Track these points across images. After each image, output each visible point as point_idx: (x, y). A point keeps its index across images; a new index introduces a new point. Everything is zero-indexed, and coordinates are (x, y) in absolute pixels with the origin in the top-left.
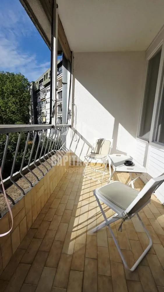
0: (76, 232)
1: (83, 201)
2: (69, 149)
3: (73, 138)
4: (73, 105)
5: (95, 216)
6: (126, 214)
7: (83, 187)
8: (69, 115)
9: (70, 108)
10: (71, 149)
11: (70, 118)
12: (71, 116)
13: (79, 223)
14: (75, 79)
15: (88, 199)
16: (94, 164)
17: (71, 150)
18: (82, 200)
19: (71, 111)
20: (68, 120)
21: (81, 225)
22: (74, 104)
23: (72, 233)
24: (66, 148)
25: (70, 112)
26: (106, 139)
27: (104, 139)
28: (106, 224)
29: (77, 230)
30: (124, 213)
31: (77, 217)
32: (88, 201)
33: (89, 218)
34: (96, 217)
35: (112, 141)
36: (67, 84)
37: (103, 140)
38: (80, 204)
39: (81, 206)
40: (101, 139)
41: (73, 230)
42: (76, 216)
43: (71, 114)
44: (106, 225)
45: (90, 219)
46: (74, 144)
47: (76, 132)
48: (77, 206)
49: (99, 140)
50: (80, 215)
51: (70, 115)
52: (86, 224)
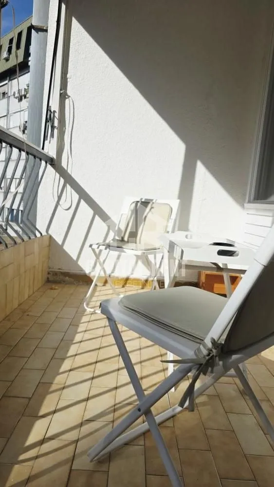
0: (30, 463)
1: (72, 372)
2: (44, 233)
3: (59, 198)
4: (63, 96)
5: (109, 413)
6: (210, 345)
7: (78, 338)
8: (49, 124)
9: (55, 106)
10: (50, 232)
11: (52, 136)
12: (56, 131)
13: (49, 435)
14: (73, 18)
15: (93, 367)
16: (122, 283)
17: (51, 237)
18: (70, 370)
19: (57, 115)
20: (47, 142)
21: (53, 441)
22: (66, 94)
23: (16, 466)
24: (35, 227)
25: (54, 116)
26: (159, 201)
27: (152, 200)
28: (139, 410)
29: (37, 457)
30: (205, 346)
31: (43, 416)
32: (90, 371)
33: (85, 418)
34: (112, 414)
35: (175, 204)
36: (46, 31)
37: (149, 203)
38: (59, 380)
39: (63, 386)
40: (143, 200)
41: (22, 457)
42: (41, 413)
43: (56, 124)
44: (140, 413)
45: (89, 421)
46: (63, 217)
47: (68, 180)
48: (49, 388)
49: (138, 202)
50: (55, 412)
51: (53, 127)
52: (72, 436)
